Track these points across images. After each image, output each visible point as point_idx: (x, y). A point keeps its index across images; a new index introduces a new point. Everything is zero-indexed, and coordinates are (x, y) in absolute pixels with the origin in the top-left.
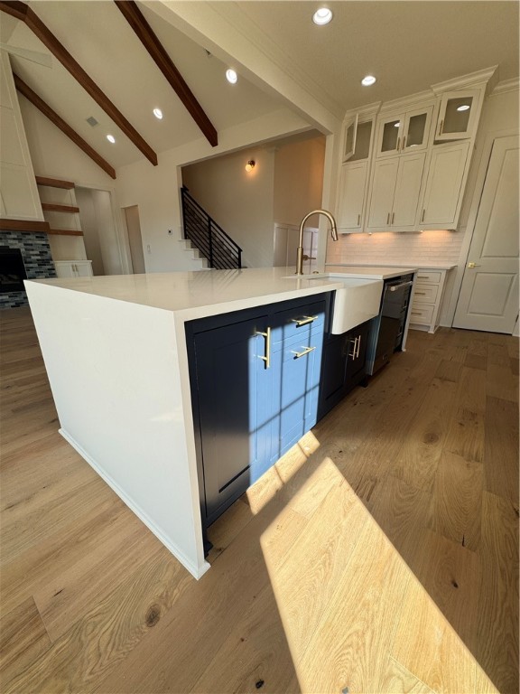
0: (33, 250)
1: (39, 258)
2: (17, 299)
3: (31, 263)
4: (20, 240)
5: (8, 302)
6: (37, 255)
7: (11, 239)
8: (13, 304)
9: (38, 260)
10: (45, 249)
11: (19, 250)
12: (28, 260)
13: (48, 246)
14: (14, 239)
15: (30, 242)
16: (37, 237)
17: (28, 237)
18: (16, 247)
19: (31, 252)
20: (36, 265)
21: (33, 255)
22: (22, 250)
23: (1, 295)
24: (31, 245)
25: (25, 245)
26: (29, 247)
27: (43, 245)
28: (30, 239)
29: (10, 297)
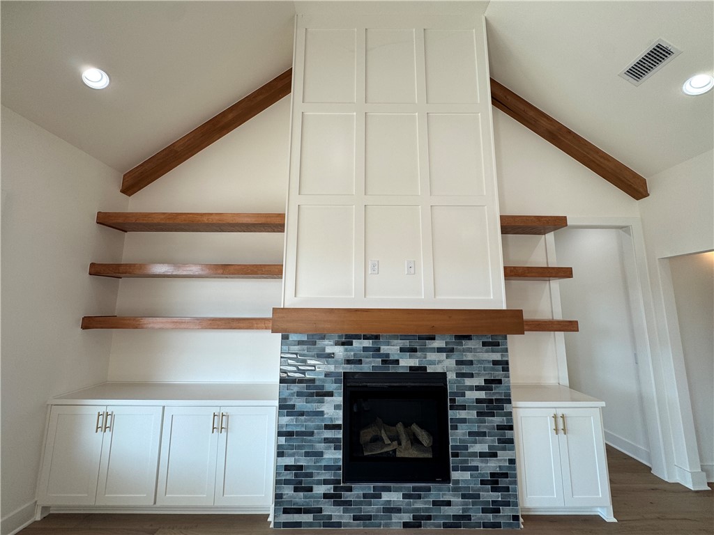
0: (471, 376)
1: (482, 395)
2: (419, 504)
3: (463, 408)
4: (449, 351)
5: (398, 510)
6: (479, 388)
8: (407, 517)
9: (479, 401)
10: (499, 374)
11: (444, 375)
12: (459, 400)
13: (505, 365)
14: (440, 350)
15: (469, 357)
16: (484, 344)
17: (468, 344)
18: (439, 370)
19: (468, 382)
20: (472, 414)
21: (471, 388)
22: (451, 376)
23: (388, 490)
24: (471, 363)
25: (459, 363)
26: (465, 369)
27: (495, 363)
28: (470, 350)
29: (405, 496)
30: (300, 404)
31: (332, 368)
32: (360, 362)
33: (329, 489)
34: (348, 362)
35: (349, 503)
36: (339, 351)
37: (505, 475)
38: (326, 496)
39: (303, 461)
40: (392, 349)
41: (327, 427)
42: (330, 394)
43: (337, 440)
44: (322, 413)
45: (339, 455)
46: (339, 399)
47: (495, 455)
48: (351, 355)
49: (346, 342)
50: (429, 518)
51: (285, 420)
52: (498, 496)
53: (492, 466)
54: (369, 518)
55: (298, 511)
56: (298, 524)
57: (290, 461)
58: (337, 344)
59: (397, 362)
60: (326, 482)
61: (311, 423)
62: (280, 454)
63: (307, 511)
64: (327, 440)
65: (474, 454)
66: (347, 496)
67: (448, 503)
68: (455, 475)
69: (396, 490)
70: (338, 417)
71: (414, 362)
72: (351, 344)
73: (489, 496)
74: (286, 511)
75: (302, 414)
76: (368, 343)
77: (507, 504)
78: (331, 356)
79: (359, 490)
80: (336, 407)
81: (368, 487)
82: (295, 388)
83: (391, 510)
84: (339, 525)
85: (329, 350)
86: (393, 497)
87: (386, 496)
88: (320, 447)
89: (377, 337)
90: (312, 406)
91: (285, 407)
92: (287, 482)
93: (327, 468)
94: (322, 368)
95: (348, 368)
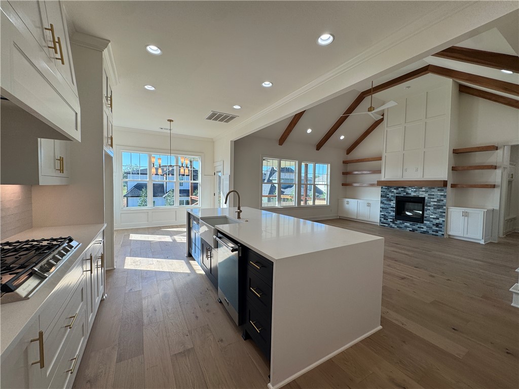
0: (433, 198)
1: (436, 203)
2: (414, 227)
3: (430, 206)
4: (426, 192)
5: (409, 227)
6: (434, 202)
7: (421, 191)
8: (411, 229)
9: (434, 205)
10: (443, 198)
11: (425, 198)
12: (428, 204)
13: (445, 196)
14: (423, 191)
16: (438, 190)
17: (433, 190)
18: (423, 196)
19: (432, 200)
20: (432, 208)
24: (433, 195)
25: (429, 195)
27: (441, 195)
28: (433, 192)
29: (411, 225)
30: (385, 202)
31: (393, 195)
32: (400, 193)
33: (392, 220)
34: (397, 193)
35: (396, 224)
36: (395, 191)
38: (391, 222)
39: (386, 214)
40: (409, 191)
41: (391, 207)
42: (393, 200)
43: (394, 210)
44: (390, 204)
45: (394, 214)
46: (395, 202)
47: (438, 219)
48: (398, 192)
49: (397, 189)
50: (417, 230)
51: (382, 205)
54: (401, 228)
55: (385, 223)
56: (385, 226)
57: (383, 213)
58: (395, 189)
59: (410, 194)
61: (388, 206)
62: (381, 212)
63: (387, 224)
65: (431, 218)
66: (396, 222)
67: (423, 228)
68: (425, 222)
70: (394, 205)
71: (415, 194)
73: (435, 228)
74: (382, 223)
75: (386, 204)
76: (403, 189)
77: (441, 231)
78: (393, 192)
79: (398, 222)
81: (401, 221)
82: (384, 198)
83: (406, 227)
84: (394, 228)
85: (392, 190)
86: (408, 224)
87: (405, 224)
88: (390, 211)
89: (405, 188)
90: (388, 203)
91: (382, 202)
92: (382, 217)
93: (391, 216)
94: (391, 194)
95: (397, 195)
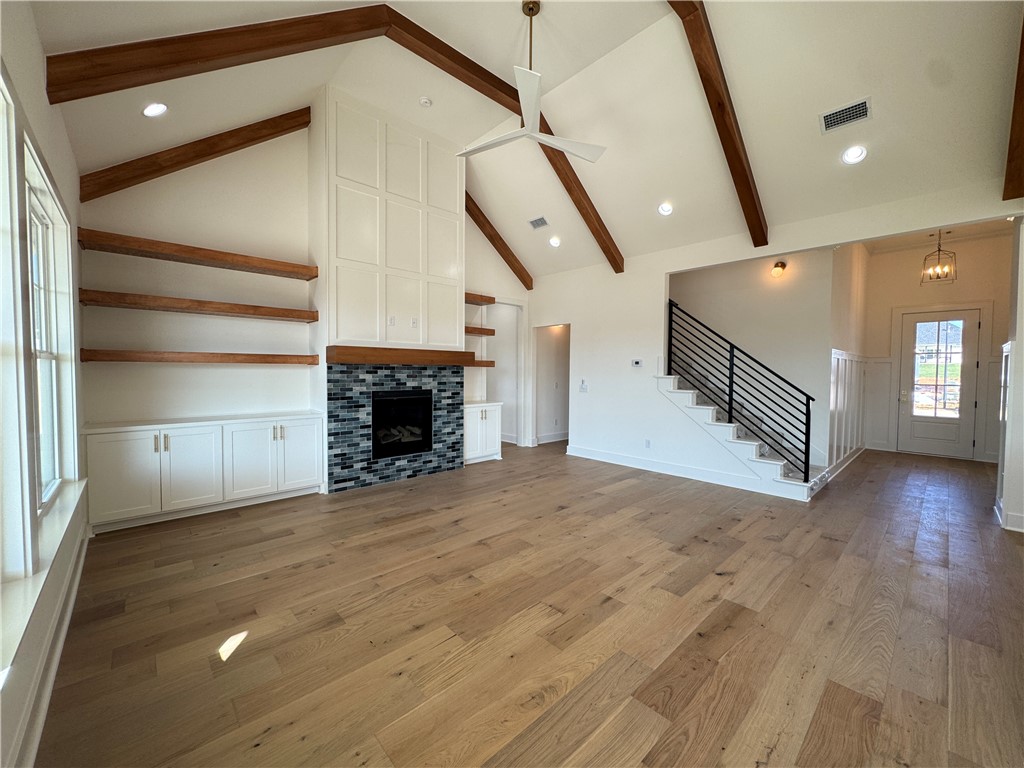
0: (445, 391)
1: (450, 401)
2: (416, 465)
3: (440, 409)
4: (435, 377)
5: (405, 470)
6: (449, 398)
7: (425, 376)
8: (410, 472)
9: (448, 405)
10: (458, 389)
11: (431, 391)
12: (438, 405)
13: (461, 384)
14: (429, 376)
15: (444, 380)
16: (453, 372)
17: (444, 372)
18: (429, 388)
19: (443, 394)
20: (445, 412)
21: (444, 398)
22: (435, 391)
23: (399, 459)
24: (445, 383)
25: (439, 383)
26: (442, 387)
27: (457, 383)
28: (445, 376)
29: (408, 461)
30: (343, 414)
31: (364, 389)
32: (382, 384)
33: (365, 464)
34: (374, 384)
35: (377, 470)
36: (369, 378)
37: (458, 443)
38: (362, 469)
39: (346, 451)
40: (402, 376)
41: (362, 427)
42: (363, 406)
43: (369, 434)
44: (358, 419)
45: (370, 443)
46: (369, 409)
47: (454, 433)
48: (377, 380)
49: (374, 371)
50: (421, 471)
51: (333, 425)
52: (455, 454)
53: (453, 438)
54: (388, 477)
55: (344, 481)
56: (345, 489)
57: (338, 451)
58: (368, 372)
59: (405, 384)
60: (362, 461)
61: (347, 427)
62: (330, 448)
63: (350, 480)
64: (362, 435)
65: (444, 434)
66: (375, 467)
67: (431, 461)
68: (435, 446)
69: (404, 459)
70: (369, 420)
71: (415, 384)
72: (376, 372)
73: (451, 454)
74: (336, 482)
75: (344, 420)
76: (388, 372)
77: (458, 457)
78: (364, 380)
79: (382, 463)
80: (368, 414)
81: (389, 460)
82: (339, 403)
83: (400, 470)
84: (370, 484)
85: (361, 377)
86: (402, 463)
87: (397, 463)
88: (358, 440)
89: (393, 368)
90: (353, 415)
91: (332, 417)
92: (336, 465)
93: (362, 452)
94: (357, 389)
95: (375, 389)
